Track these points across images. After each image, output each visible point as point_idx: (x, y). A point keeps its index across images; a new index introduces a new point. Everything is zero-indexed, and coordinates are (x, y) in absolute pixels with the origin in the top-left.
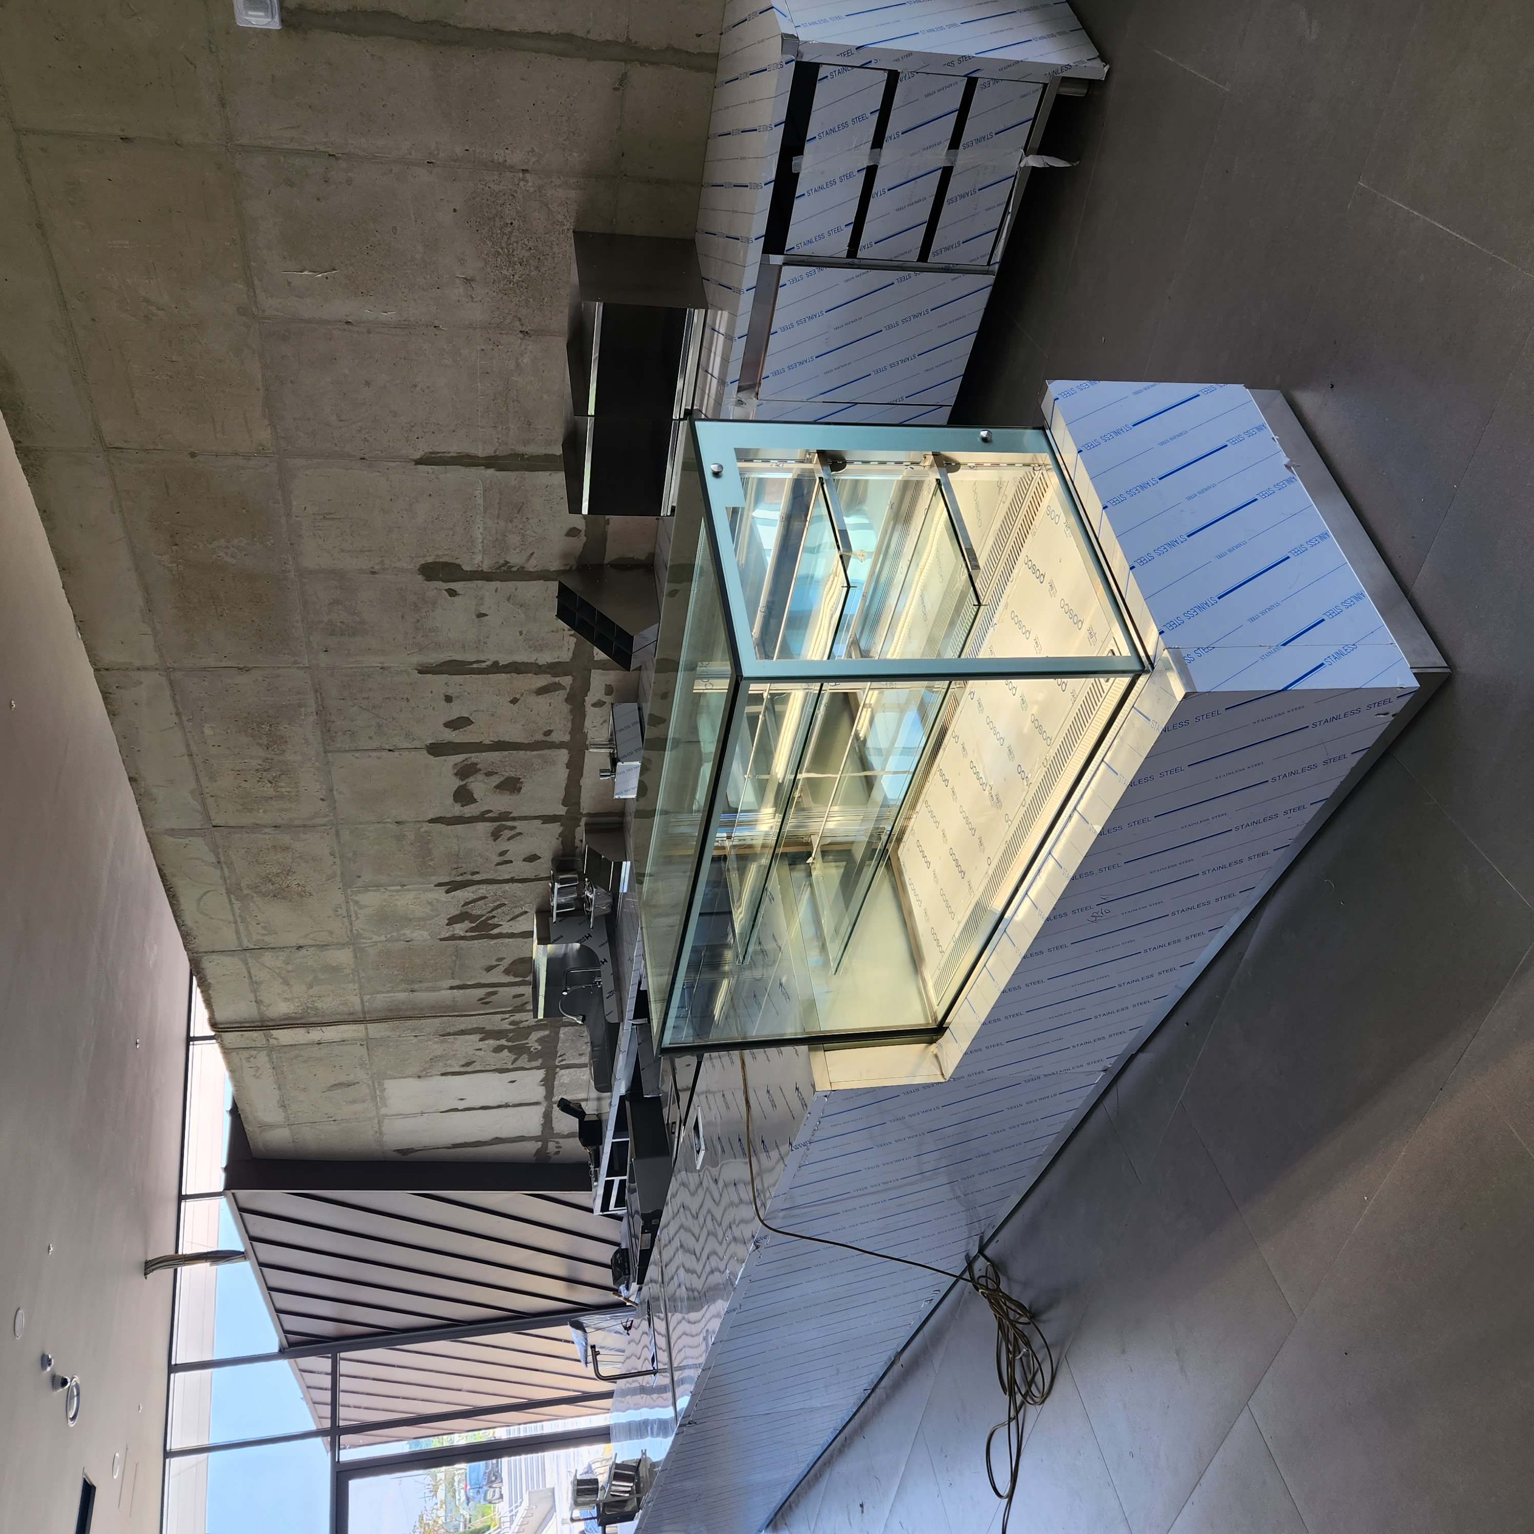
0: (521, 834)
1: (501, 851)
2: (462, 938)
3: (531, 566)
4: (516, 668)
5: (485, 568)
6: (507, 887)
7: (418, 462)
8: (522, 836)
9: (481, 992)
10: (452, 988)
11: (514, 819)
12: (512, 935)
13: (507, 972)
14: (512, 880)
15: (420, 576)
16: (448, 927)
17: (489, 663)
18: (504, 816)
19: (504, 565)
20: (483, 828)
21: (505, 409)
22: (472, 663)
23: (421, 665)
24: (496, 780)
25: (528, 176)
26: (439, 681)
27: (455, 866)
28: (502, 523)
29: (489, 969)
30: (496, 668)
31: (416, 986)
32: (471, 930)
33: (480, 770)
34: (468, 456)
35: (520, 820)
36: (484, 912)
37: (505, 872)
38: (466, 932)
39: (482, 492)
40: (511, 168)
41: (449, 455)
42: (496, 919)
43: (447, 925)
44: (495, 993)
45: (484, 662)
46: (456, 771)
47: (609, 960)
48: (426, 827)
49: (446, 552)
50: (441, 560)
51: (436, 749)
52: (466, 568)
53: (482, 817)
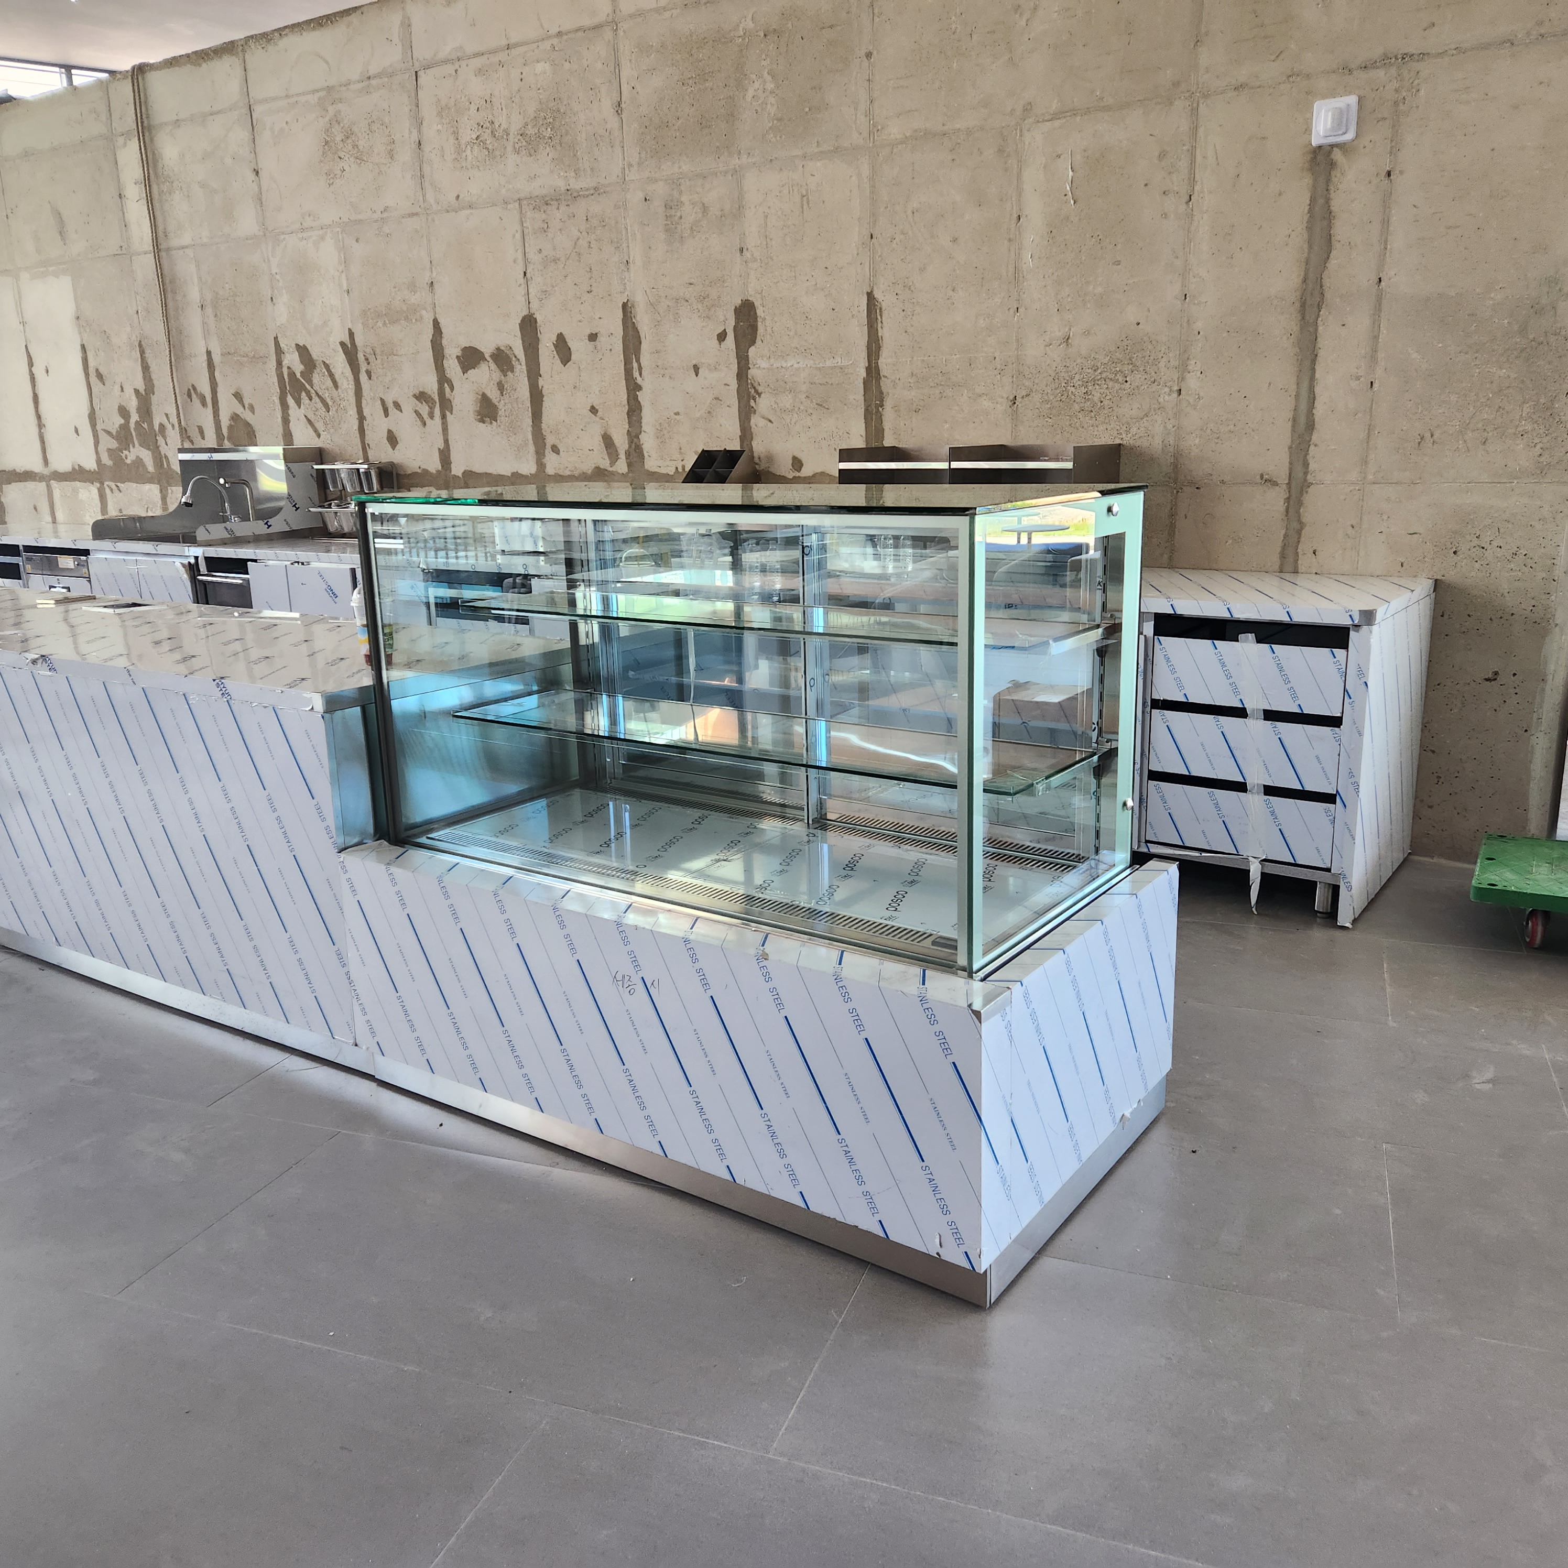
0: (425, 424)
1: (401, 404)
2: (279, 363)
3: (756, 422)
4: (634, 410)
5: (752, 372)
6: (353, 412)
7: (870, 296)
8: (421, 427)
9: (205, 389)
10: (209, 353)
11: (444, 417)
12: (286, 421)
13: (235, 417)
14: (361, 418)
15: (740, 302)
16: (294, 346)
17: (639, 380)
18: (446, 405)
19: (756, 391)
20: (430, 383)
21: (932, 384)
22: (638, 361)
23: (633, 306)
24: (493, 394)
25: (1175, 395)
26: (613, 326)
27: (378, 351)
28: (804, 388)
29: (238, 396)
30: (633, 388)
31: (209, 311)
32: (292, 374)
33: (505, 376)
34: (879, 348)
35: (443, 423)
36: (316, 387)
37: (372, 410)
38: (289, 368)
39: (839, 364)
40: (1183, 379)
41: (879, 329)
42: (308, 401)
43: (297, 345)
44: (204, 404)
45: (641, 375)
46: (502, 348)
47: (270, 531)
48: (428, 318)
49: (769, 329)
50: (759, 324)
51: (529, 326)
52: (752, 351)
53: (443, 379)
